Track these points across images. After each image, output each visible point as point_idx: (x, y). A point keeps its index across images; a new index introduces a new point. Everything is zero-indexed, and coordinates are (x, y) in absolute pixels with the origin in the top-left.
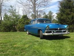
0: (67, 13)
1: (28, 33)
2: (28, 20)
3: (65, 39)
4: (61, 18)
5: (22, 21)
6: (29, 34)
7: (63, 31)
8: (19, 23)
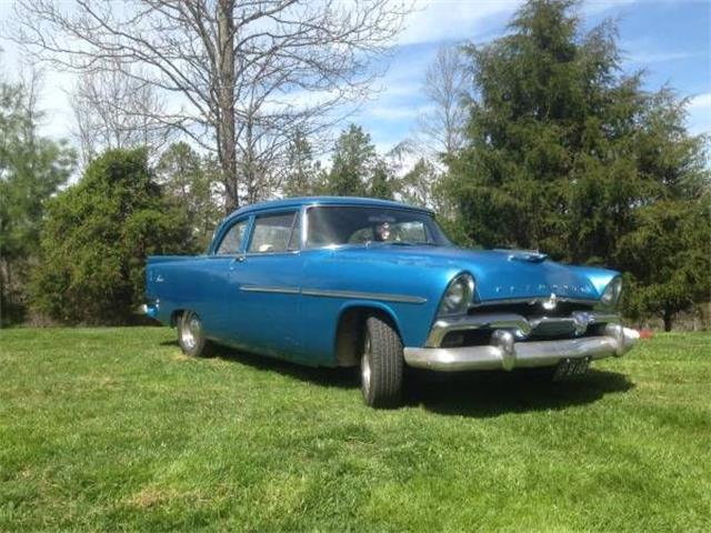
0: (542, 153)
1: (188, 338)
2: (158, 208)
3: (598, 397)
4: (487, 197)
5: (90, 210)
6: (209, 349)
7: (580, 320)
8: (61, 234)
